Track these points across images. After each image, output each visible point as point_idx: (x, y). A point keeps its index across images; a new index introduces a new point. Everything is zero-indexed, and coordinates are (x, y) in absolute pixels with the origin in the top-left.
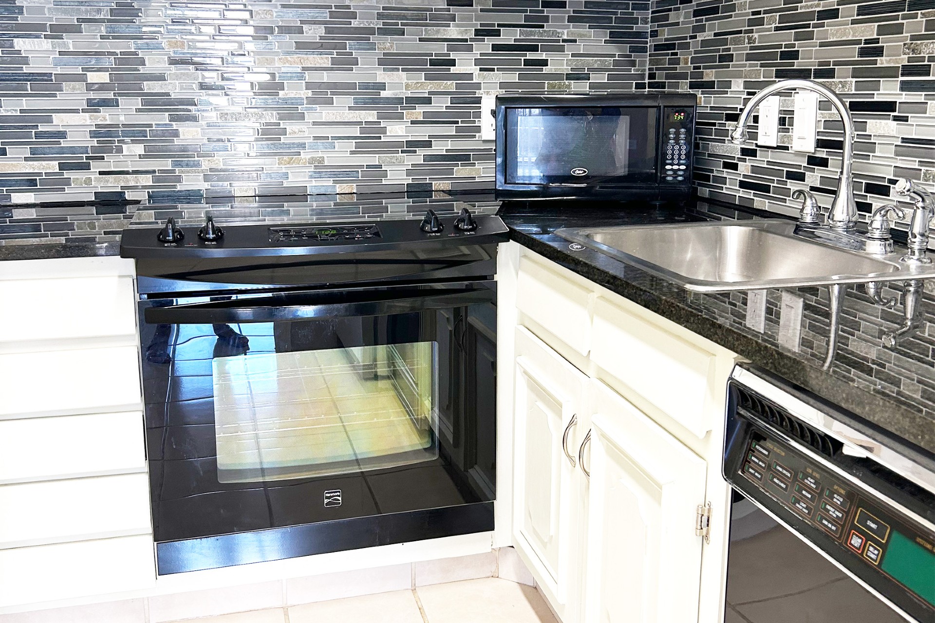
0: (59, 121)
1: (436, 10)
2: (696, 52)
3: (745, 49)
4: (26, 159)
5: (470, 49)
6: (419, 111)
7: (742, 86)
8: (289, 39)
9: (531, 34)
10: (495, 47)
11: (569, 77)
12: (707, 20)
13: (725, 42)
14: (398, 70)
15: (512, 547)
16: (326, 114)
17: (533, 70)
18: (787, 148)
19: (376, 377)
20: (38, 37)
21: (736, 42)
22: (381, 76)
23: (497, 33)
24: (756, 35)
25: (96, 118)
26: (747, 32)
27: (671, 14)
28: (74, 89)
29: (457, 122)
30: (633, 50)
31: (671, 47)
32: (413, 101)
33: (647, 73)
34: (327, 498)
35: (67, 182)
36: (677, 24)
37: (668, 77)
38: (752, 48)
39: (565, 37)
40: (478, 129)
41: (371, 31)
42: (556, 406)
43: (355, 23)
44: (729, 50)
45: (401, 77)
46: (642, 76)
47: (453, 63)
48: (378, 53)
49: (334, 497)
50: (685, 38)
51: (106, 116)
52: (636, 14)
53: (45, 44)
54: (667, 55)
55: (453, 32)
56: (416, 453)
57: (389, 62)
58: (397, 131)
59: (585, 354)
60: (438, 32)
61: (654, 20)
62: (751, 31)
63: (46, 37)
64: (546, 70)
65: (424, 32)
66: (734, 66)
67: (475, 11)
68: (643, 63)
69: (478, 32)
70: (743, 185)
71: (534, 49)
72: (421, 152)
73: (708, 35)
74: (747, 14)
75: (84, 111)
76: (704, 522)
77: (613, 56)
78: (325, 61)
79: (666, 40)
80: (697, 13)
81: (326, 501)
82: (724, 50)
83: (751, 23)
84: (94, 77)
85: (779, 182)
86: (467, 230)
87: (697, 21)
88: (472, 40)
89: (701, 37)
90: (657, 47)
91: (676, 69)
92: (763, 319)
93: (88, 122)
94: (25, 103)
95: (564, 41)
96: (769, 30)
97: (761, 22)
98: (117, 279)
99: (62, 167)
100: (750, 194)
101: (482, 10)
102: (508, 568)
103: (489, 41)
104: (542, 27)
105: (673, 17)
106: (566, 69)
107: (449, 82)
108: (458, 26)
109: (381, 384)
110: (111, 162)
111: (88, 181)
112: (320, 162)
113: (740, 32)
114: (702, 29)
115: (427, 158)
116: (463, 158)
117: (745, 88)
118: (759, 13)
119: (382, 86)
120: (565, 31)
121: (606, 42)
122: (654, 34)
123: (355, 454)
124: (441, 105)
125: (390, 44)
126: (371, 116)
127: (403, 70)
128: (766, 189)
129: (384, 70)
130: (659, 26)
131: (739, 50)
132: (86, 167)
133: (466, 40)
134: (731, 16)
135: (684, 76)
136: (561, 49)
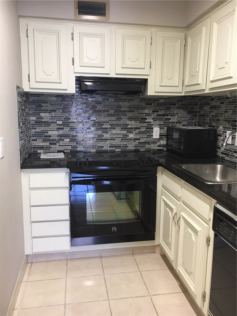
0: (50, 133)
1: (143, 106)
2: (210, 118)
3: (223, 118)
4: (42, 142)
5: (151, 115)
6: (137, 131)
7: (222, 127)
8: (106, 113)
9: (167, 112)
10: (157, 115)
11: (176, 123)
12: (213, 110)
13: (218, 116)
14: (132, 121)
15: (159, 245)
16: (114, 132)
17: (167, 121)
18: (234, 145)
19: (121, 199)
20: (46, 113)
21: (221, 116)
22: (128, 122)
23: (158, 112)
24: (226, 115)
25: (58, 132)
26: (224, 114)
27: (204, 107)
28: (54, 125)
29: (147, 134)
30: (193, 116)
31: (204, 116)
32: (136, 128)
33: (197, 122)
34: (113, 229)
35: (51, 148)
36: (206, 110)
37: (203, 123)
38: (225, 118)
39: (176, 113)
40: (152, 136)
41: (126, 111)
42: (172, 209)
43: (122, 109)
44: (219, 118)
45: (133, 122)
46: (196, 123)
47: (146, 119)
48: (128, 116)
49: (114, 229)
50: (208, 114)
51: (61, 132)
52: (195, 107)
53: (48, 114)
54: (203, 118)
55: (147, 111)
56: (134, 219)
57: (130, 119)
58: (131, 136)
59: (179, 197)
60: (143, 111)
61: (199, 108)
62: (225, 114)
63: (48, 113)
64: (170, 121)
65: (140, 111)
66: (220, 122)
67: (153, 106)
68: (196, 119)
69: (153, 111)
70: (222, 153)
71: (168, 115)
72: (137, 141)
73: (214, 114)
74: (224, 109)
75: (56, 130)
76: (208, 241)
77: (189, 117)
78: (114, 118)
79: (202, 114)
80: (211, 108)
81: (113, 230)
82: (218, 118)
83: (225, 112)
84: (59, 122)
85: (231, 153)
86: (150, 163)
87: (211, 110)
88: (151, 113)
89: (212, 114)
90: (200, 115)
91: (205, 121)
92: (227, 189)
93: (57, 133)
94: (42, 128)
95: (175, 113)
96: (230, 114)
97: (227, 112)
98: (65, 173)
99: (50, 144)
100: (224, 156)
101: (154, 106)
102: (158, 250)
103: (156, 114)
104: (170, 110)
105: (204, 108)
106: (176, 120)
107: (145, 124)
108: (147, 110)
109: (123, 201)
110: (61, 143)
111: (56, 147)
112: (112, 143)
113: (222, 114)
114: (212, 112)
115: (139, 143)
116: (148, 143)
117: (223, 128)
118: (227, 109)
119: (128, 125)
120: (176, 111)
121: (186, 114)
122: (199, 112)
123: (117, 219)
124: (143, 130)
125: (130, 115)
126: (125, 132)
127: (134, 121)
128: (228, 155)
129: (129, 121)
130: (200, 110)
131: (222, 118)
132: (56, 144)
133: (150, 113)
134: (220, 109)
135: (207, 124)
136: (175, 116)
